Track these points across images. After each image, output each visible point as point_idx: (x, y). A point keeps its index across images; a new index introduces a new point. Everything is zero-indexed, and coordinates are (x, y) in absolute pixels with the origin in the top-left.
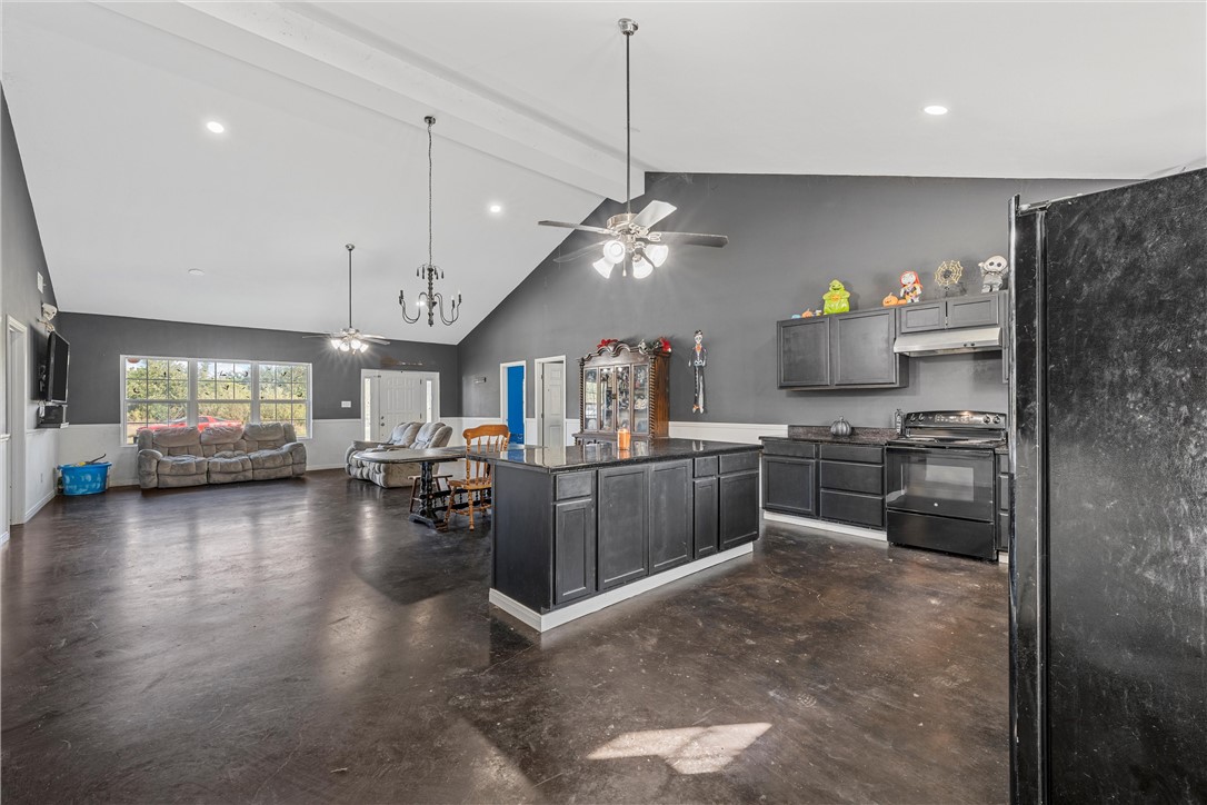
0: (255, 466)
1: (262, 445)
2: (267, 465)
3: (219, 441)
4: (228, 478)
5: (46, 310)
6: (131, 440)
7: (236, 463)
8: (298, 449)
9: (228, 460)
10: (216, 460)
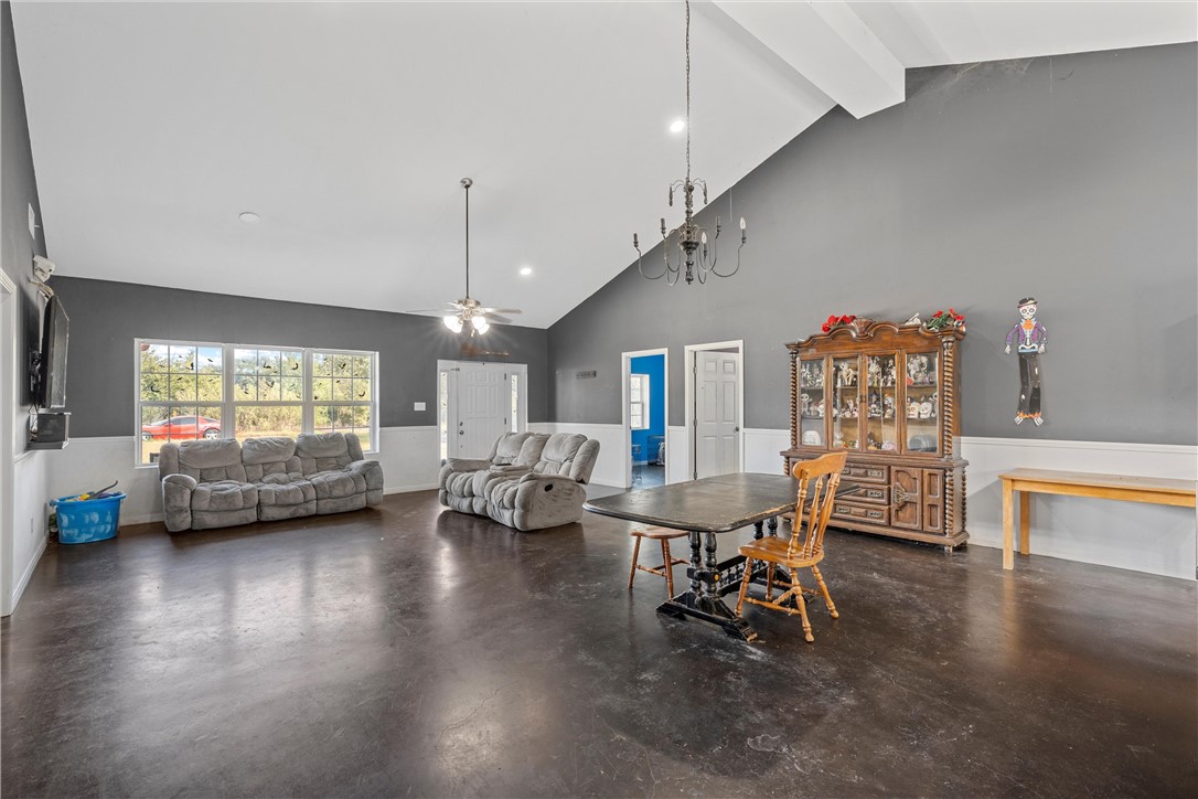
0: (320, 496)
1: (322, 464)
2: (336, 492)
3: (265, 457)
4: (285, 513)
5: (39, 265)
6: (146, 459)
7: (295, 490)
8: (372, 469)
9: (284, 487)
10: (268, 487)
